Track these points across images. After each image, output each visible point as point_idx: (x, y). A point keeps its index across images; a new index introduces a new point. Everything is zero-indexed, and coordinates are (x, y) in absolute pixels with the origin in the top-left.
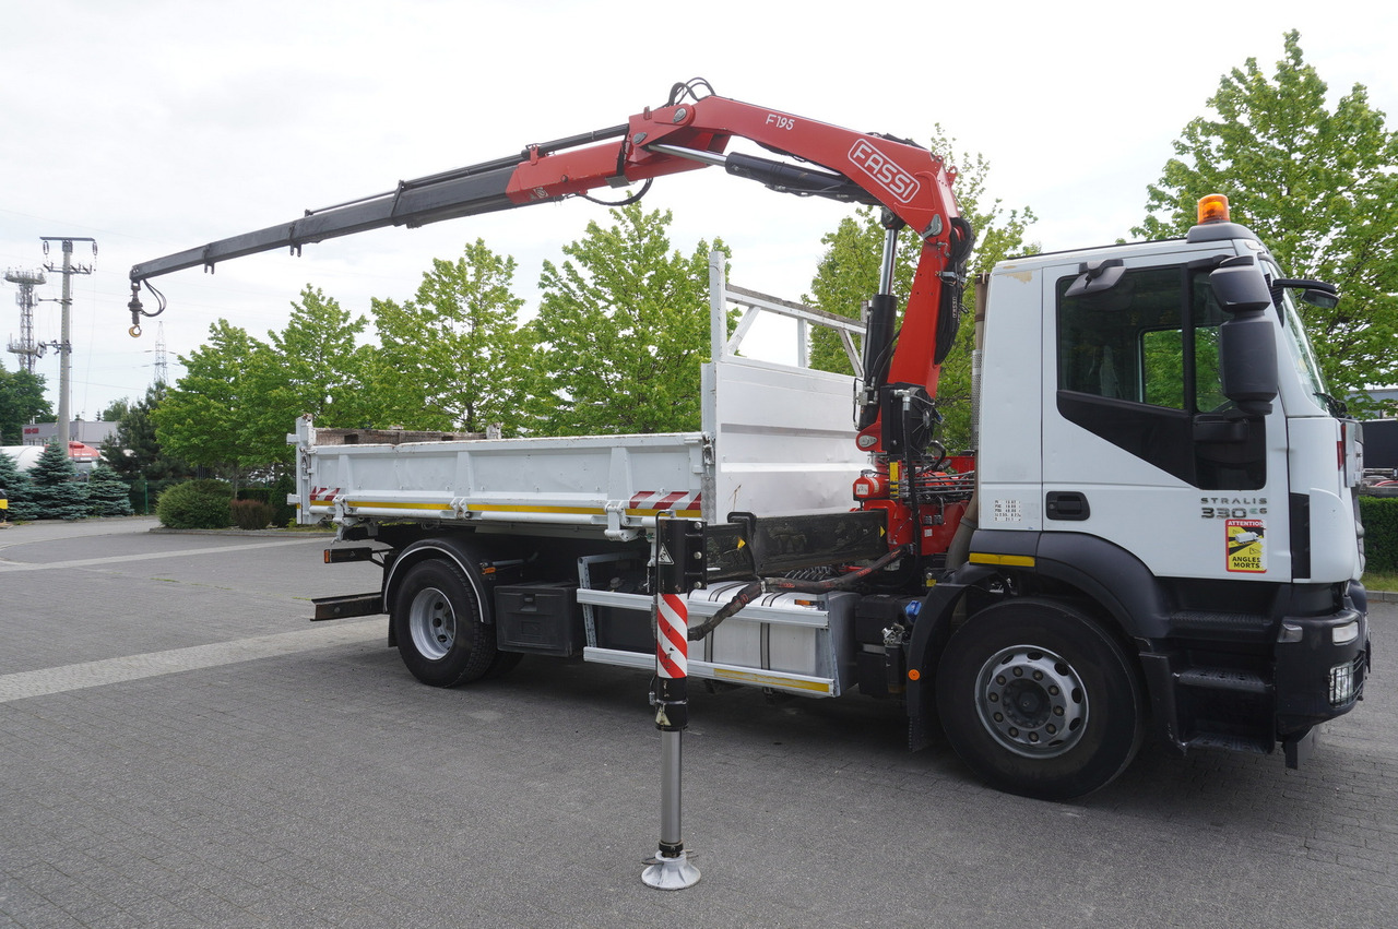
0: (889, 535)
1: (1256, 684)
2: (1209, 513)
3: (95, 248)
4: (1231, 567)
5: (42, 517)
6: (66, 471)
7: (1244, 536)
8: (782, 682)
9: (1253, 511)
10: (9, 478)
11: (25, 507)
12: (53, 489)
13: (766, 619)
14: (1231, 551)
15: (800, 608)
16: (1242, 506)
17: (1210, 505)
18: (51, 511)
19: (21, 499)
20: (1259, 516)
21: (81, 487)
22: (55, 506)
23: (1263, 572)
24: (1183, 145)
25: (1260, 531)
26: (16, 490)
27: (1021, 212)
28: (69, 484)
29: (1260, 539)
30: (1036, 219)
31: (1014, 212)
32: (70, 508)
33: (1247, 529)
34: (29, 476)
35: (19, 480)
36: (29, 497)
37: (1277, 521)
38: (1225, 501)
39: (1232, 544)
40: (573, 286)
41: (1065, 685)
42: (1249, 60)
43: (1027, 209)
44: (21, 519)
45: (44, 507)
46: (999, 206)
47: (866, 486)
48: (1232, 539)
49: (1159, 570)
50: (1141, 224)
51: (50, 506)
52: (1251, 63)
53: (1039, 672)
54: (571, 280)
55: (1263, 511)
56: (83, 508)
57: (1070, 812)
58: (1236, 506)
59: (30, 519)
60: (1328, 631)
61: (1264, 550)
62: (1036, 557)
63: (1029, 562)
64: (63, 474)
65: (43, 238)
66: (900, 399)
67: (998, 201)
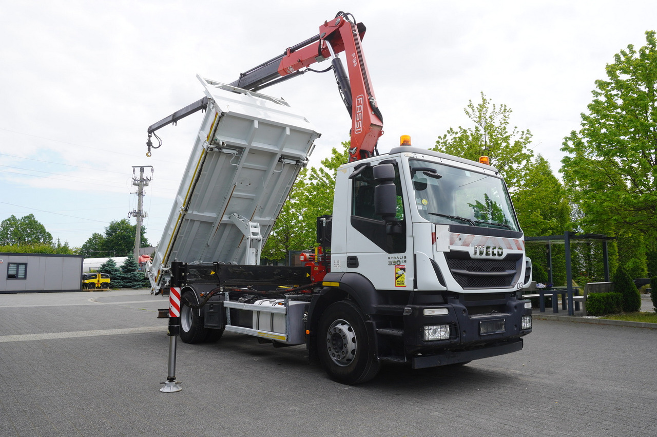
0: (312, 277)
1: (399, 333)
2: (390, 264)
3: (152, 170)
4: (397, 285)
5: (125, 287)
6: (135, 267)
7: (400, 272)
8: (273, 337)
9: (403, 262)
10: (112, 270)
11: (118, 282)
12: (129, 275)
13: (273, 311)
14: (397, 278)
15: (280, 306)
16: (399, 260)
17: (391, 260)
18: (128, 284)
19: (117, 279)
20: (404, 264)
21: (140, 274)
22: (130, 282)
23: (405, 287)
24: (597, 93)
25: (404, 269)
26: (115, 275)
27: (526, 132)
28: (135, 273)
29: (405, 273)
30: (532, 135)
31: (523, 132)
32: (135, 283)
33: (401, 269)
34: (121, 269)
35: (116, 270)
36: (120, 278)
37: (409, 266)
38: (395, 258)
39: (397, 276)
40: (324, 179)
41: (350, 335)
42: (629, 46)
43: (528, 130)
44: (116, 288)
45: (125, 282)
46: (517, 130)
47: (303, 257)
48: (396, 273)
49: (378, 287)
50: (569, 135)
51: (128, 282)
52: (630, 47)
53: (340, 330)
54: (323, 176)
55: (405, 261)
56: (141, 283)
57: (347, 388)
58: (398, 260)
59: (119, 288)
60: (422, 311)
61: (405, 277)
62: (339, 282)
63: (337, 285)
64: (133, 268)
65: (133, 167)
66: (322, 221)
67: (516, 127)
